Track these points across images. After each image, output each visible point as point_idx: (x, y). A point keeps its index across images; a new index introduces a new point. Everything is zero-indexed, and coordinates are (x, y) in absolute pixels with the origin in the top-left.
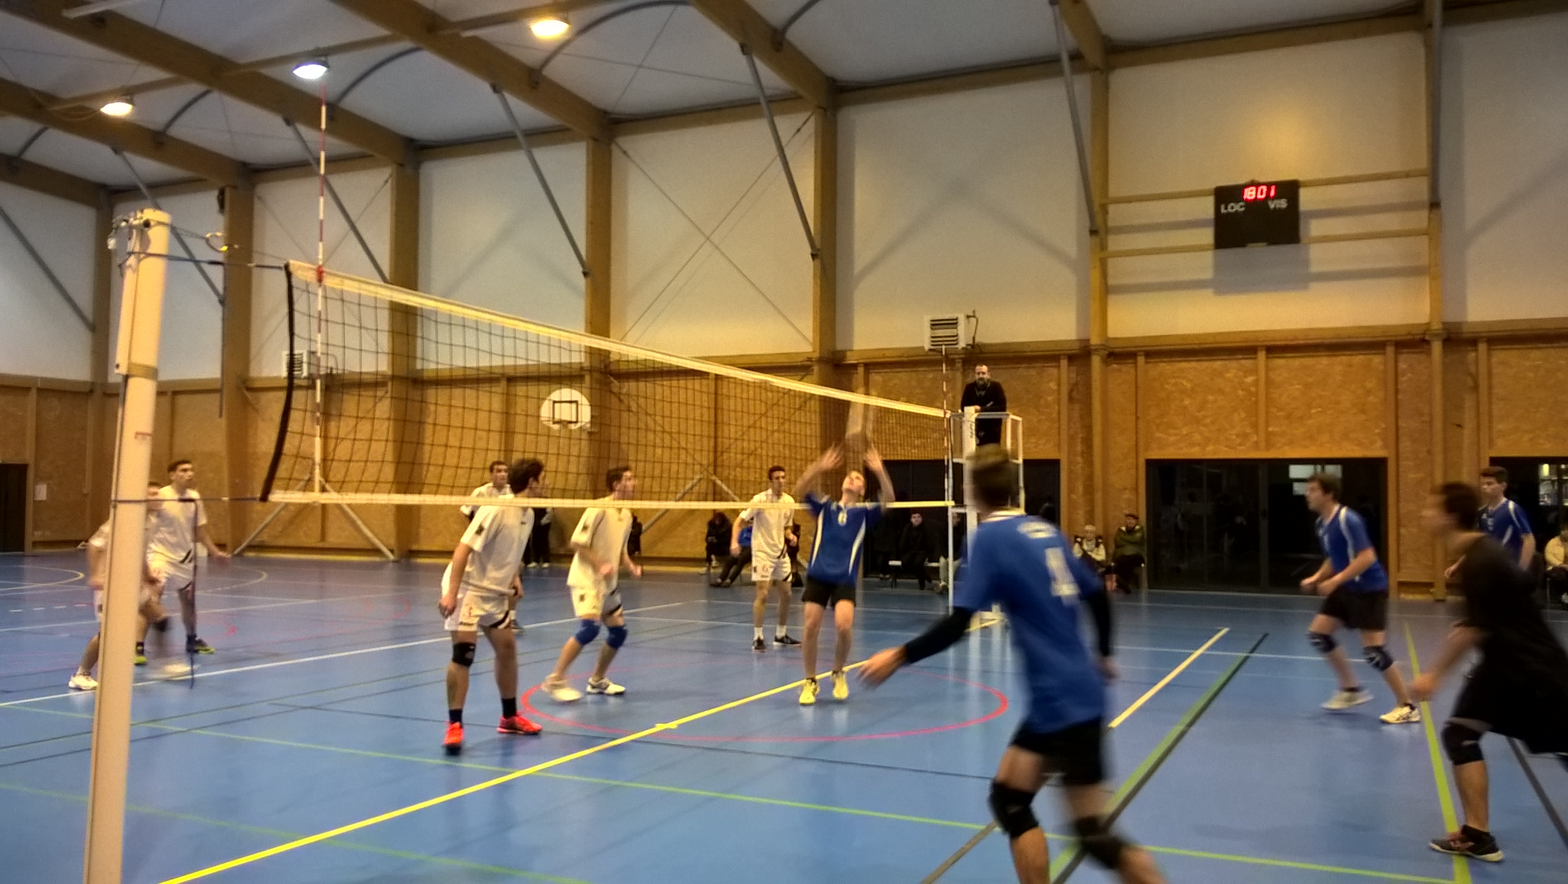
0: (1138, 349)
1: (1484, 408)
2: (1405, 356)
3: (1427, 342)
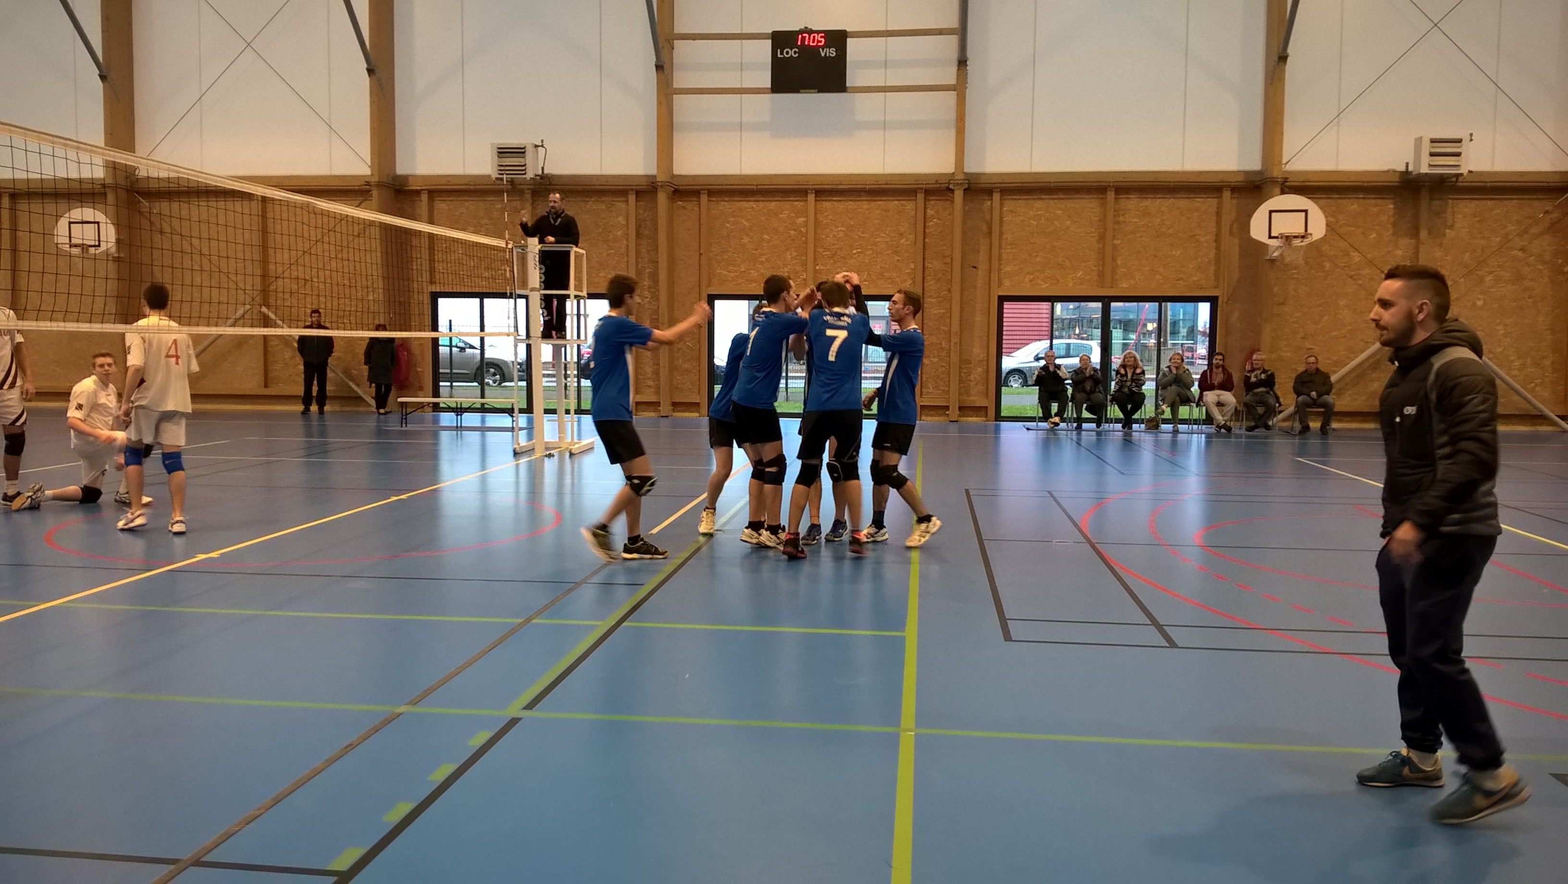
0: (702, 187)
1: (995, 252)
2: (933, 202)
3: (952, 191)
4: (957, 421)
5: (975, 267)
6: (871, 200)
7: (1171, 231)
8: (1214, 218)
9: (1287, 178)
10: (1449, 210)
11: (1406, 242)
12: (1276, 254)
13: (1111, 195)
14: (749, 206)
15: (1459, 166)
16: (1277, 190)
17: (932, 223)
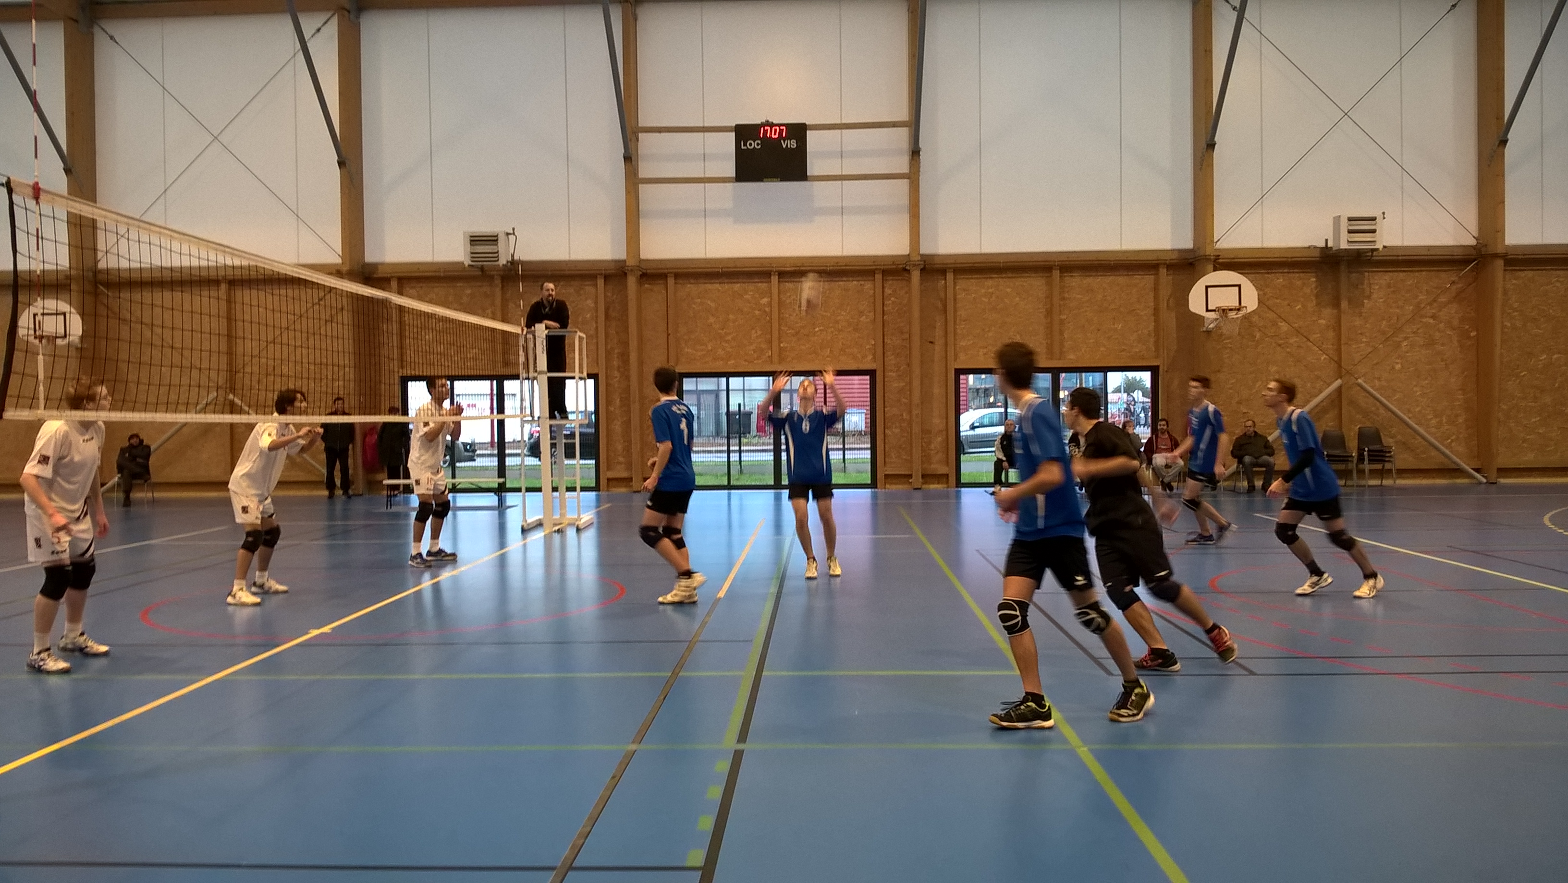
0: (669, 271)
1: (951, 328)
2: (890, 282)
3: (908, 271)
4: (920, 489)
5: (931, 342)
6: (832, 281)
7: (1112, 306)
8: (1152, 294)
9: (1219, 256)
10: (1366, 282)
11: (1328, 312)
12: (1211, 326)
13: (1056, 273)
14: (715, 287)
15: (1374, 242)
16: (1211, 267)
17: (890, 302)
